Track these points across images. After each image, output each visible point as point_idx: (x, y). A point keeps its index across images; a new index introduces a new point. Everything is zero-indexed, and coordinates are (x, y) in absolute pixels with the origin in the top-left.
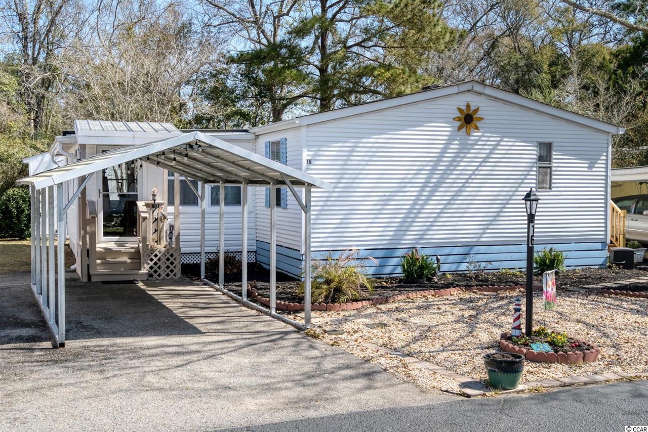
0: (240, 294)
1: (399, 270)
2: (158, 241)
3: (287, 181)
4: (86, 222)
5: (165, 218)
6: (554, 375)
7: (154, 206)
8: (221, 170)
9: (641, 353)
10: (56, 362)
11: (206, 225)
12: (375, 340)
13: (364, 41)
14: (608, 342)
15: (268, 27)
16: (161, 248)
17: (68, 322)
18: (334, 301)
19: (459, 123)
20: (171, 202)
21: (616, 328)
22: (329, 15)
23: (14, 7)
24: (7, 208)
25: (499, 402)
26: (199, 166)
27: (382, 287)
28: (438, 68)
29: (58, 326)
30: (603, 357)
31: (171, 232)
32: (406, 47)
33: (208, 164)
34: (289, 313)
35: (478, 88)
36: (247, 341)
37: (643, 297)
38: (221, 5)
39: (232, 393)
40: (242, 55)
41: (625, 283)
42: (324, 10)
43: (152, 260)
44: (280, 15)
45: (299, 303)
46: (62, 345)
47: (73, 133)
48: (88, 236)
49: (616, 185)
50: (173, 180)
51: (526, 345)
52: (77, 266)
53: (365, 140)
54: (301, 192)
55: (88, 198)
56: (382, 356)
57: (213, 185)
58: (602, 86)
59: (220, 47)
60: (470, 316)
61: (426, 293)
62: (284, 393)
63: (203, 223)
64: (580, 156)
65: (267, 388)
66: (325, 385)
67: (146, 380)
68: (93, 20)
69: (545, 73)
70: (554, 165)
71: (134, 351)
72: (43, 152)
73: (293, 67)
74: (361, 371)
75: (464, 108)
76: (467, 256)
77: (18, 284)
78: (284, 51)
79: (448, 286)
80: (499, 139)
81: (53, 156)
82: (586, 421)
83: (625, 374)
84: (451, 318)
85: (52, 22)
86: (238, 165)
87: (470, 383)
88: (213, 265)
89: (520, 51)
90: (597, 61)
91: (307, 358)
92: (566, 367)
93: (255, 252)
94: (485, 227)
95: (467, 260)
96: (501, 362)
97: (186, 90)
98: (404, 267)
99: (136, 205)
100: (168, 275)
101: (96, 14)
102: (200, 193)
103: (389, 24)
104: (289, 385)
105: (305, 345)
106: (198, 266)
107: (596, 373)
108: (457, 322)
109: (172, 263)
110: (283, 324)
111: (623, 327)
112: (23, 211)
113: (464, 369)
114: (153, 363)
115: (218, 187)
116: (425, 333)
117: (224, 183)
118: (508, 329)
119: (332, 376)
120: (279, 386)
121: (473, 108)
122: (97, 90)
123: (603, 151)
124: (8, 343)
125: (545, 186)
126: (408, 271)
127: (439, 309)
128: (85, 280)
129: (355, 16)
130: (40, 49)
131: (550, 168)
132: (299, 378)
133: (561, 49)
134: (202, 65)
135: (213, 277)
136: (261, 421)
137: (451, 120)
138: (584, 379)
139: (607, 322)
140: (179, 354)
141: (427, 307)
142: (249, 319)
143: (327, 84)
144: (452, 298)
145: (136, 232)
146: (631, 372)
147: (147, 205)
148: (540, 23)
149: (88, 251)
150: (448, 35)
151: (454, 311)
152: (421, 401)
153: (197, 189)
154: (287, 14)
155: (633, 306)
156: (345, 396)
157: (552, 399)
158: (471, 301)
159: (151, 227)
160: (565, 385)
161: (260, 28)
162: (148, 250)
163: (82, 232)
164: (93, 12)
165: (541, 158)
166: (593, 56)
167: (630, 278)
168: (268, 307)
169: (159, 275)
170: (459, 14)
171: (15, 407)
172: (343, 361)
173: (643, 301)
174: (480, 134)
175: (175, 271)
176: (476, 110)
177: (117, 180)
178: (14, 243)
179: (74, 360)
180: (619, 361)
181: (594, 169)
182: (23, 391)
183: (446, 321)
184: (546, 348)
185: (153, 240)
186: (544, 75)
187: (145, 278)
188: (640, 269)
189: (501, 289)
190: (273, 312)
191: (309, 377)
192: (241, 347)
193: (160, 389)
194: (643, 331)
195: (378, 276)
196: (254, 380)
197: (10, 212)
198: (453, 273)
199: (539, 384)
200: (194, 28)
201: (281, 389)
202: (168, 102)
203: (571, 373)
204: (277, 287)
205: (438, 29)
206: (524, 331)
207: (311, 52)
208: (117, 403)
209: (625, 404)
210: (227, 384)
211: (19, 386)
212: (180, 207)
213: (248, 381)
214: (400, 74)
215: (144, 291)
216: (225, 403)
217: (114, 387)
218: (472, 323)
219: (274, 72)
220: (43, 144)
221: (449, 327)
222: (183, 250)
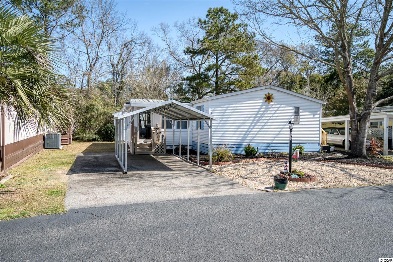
0: (187, 159)
1: (244, 152)
2: (158, 141)
3: (204, 118)
4: (133, 134)
5: (161, 132)
6: (299, 186)
7: (157, 129)
8: (181, 115)
9: (331, 179)
10: (124, 178)
11: (175, 136)
12: (234, 174)
13: (232, 72)
14: (319, 176)
15: (197, 68)
16: (159, 143)
17: (128, 166)
18: (220, 161)
19: (265, 100)
20: (163, 127)
21: (322, 172)
22: (219, 63)
23: (110, 62)
24: (107, 130)
25: (279, 193)
26: (173, 114)
27: (237, 157)
28: (258, 82)
29: (125, 167)
30: (317, 180)
31: (163, 138)
32: (246, 74)
33: (176, 113)
34: (204, 165)
35: (272, 87)
36: (189, 173)
37: (333, 162)
38: (181, 61)
39: (184, 189)
40: (188, 77)
41: (326, 157)
42: (217, 62)
43: (156, 147)
44: (202, 64)
45: (208, 162)
46: (126, 173)
47: (130, 103)
48: (134, 139)
49: (323, 124)
50: (164, 120)
51: (289, 175)
52: (130, 149)
53: (231, 105)
54: (209, 122)
55: (134, 126)
56: (237, 178)
57: (177, 121)
58: (318, 88)
59: (180, 75)
60: (269, 167)
61: (253, 159)
62: (202, 189)
63: (174, 135)
64: (310, 112)
65: (196, 188)
66: (217, 187)
67: (154, 184)
68: (136, 67)
69: (298, 84)
70: (300, 115)
71: (150, 175)
72: (118, 111)
73: (206, 82)
74: (229, 183)
75: (267, 94)
76: (268, 147)
77: (111, 155)
78: (203, 76)
79: (261, 157)
80: (280, 105)
81: (122, 113)
82: (310, 200)
83: (325, 186)
84: (262, 167)
85: (123, 67)
86: (186, 112)
87: (269, 187)
88: (177, 150)
89: (288, 77)
90: (317, 80)
91: (210, 179)
92: (304, 183)
93: (192, 145)
94: (275, 137)
95: (268, 149)
96: (280, 180)
97: (168, 90)
98: (245, 150)
99: (151, 128)
100: (161, 153)
101: (138, 64)
102: (173, 124)
103: (240, 66)
104: (204, 187)
105: (210, 175)
106: (172, 150)
107: (315, 185)
108: (264, 169)
109: (163, 148)
110: (202, 168)
111: (325, 171)
112: (112, 131)
113: (267, 183)
114: (157, 179)
115: (179, 122)
116: (252, 172)
117: (181, 120)
118: (283, 171)
119: (219, 185)
120: (200, 187)
121: (270, 94)
122: (138, 90)
123: (319, 110)
124: (108, 172)
125: (297, 122)
126: (247, 152)
127: (258, 165)
128: (133, 154)
129: (228, 64)
130: (118, 76)
131: (299, 116)
132: (208, 185)
133: (303, 76)
134: (174, 81)
135: (177, 153)
136: (194, 197)
137: (263, 98)
138: (310, 187)
139: (319, 170)
140: (165, 176)
141: (253, 164)
142: (190, 167)
143: (218, 88)
144: (263, 161)
145: (151, 138)
146: (328, 185)
147: (154, 128)
148: (296, 66)
149: (134, 144)
150: (262, 70)
151: (263, 165)
152: (251, 193)
153: (172, 122)
154: (204, 63)
155: (329, 165)
156: (224, 190)
157: (298, 193)
158: (270, 162)
159: (156, 136)
160: (303, 189)
161: (194, 68)
162: (155, 143)
163: (132, 137)
164: (136, 64)
165: (295, 112)
166: (315, 78)
167: (329, 156)
168: (197, 163)
169: (158, 153)
170: (266, 63)
171: (111, 190)
172: (223, 180)
173: (333, 163)
174: (273, 104)
175: (164, 151)
176: (272, 95)
177: (144, 121)
178: (109, 142)
179: (130, 178)
180: (323, 182)
181: (315, 117)
182: (114, 186)
183: (260, 168)
184: (296, 176)
185: (157, 140)
186: (297, 85)
187: (154, 153)
188: (333, 153)
189: (280, 159)
190: (198, 165)
191: (211, 185)
192: (187, 175)
193: (159, 187)
194: (332, 173)
195: (236, 154)
196: (192, 185)
197: (108, 132)
198: (263, 153)
199: (294, 188)
200: (171, 69)
201: (201, 188)
202: (162, 94)
203: (306, 185)
204: (200, 157)
205: (258, 68)
206: (288, 171)
207: (212, 77)
208: (145, 190)
209: (325, 195)
210: (182, 186)
211: (112, 184)
212: (166, 129)
213: (189, 185)
214: (244, 84)
215: (153, 157)
216: (182, 192)
217: (143, 186)
218: (270, 169)
219: (199, 84)
220: (119, 109)
221: (261, 170)
222: (167, 144)
